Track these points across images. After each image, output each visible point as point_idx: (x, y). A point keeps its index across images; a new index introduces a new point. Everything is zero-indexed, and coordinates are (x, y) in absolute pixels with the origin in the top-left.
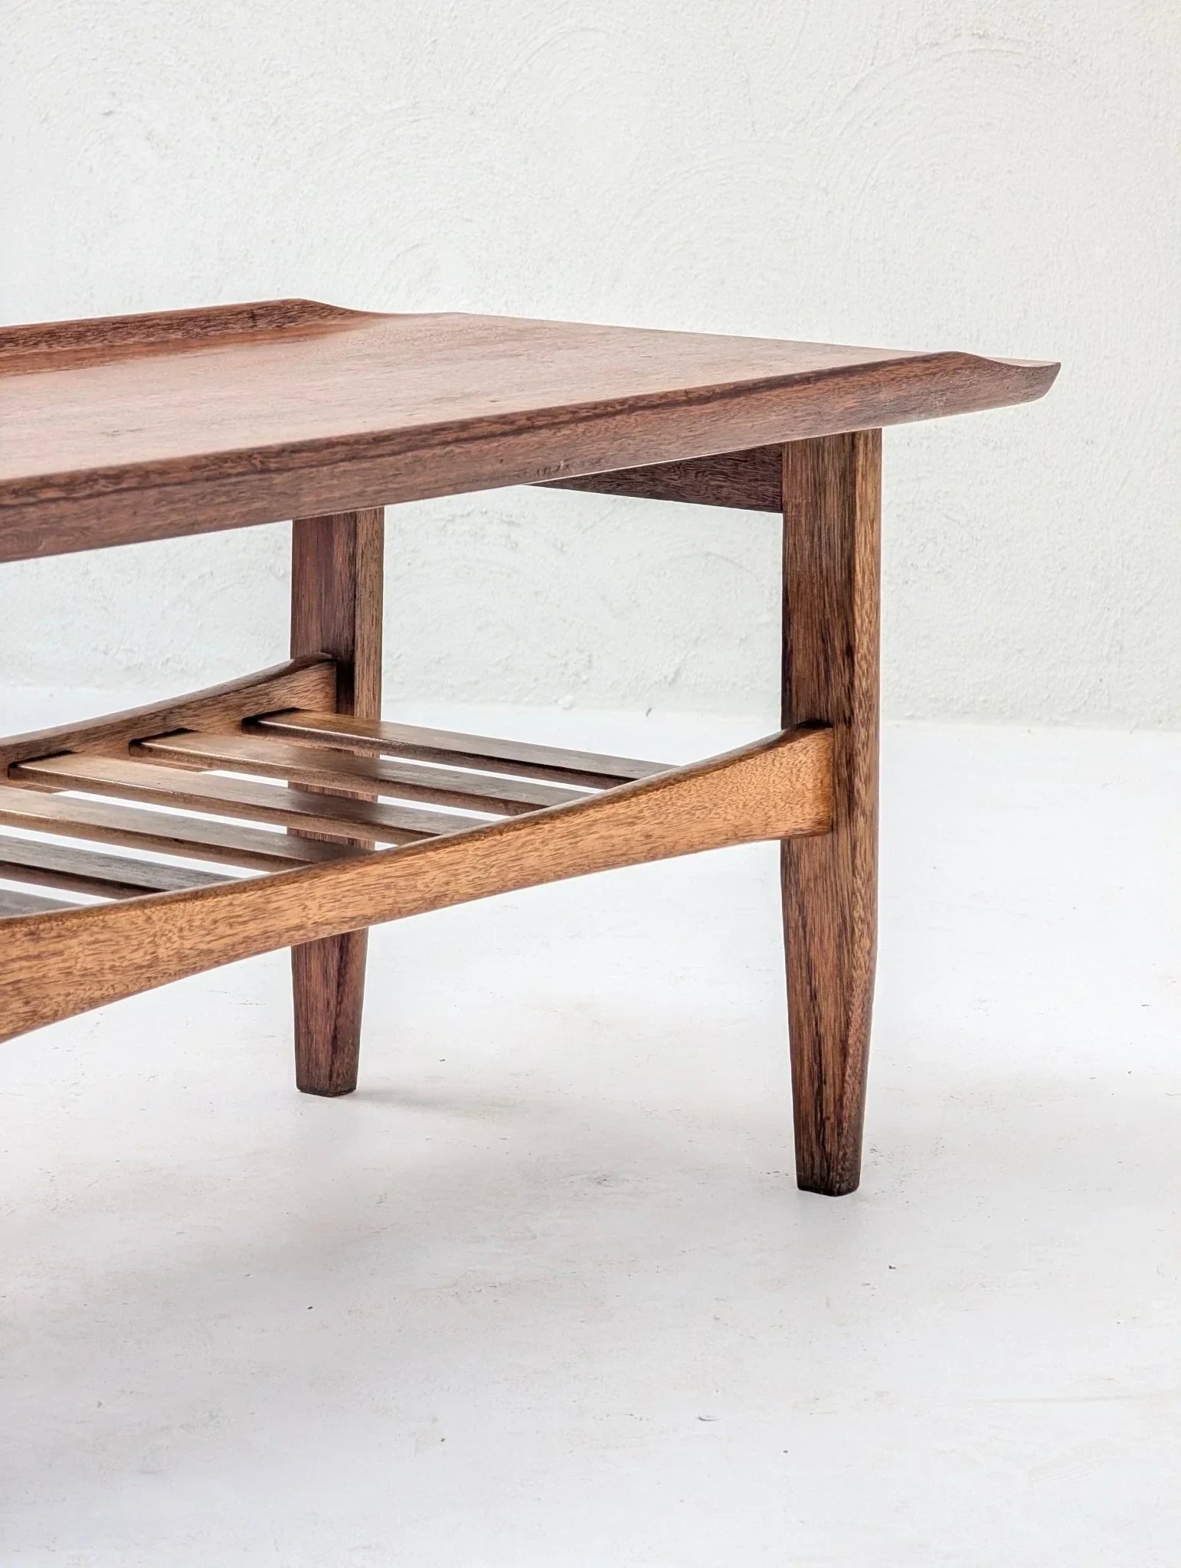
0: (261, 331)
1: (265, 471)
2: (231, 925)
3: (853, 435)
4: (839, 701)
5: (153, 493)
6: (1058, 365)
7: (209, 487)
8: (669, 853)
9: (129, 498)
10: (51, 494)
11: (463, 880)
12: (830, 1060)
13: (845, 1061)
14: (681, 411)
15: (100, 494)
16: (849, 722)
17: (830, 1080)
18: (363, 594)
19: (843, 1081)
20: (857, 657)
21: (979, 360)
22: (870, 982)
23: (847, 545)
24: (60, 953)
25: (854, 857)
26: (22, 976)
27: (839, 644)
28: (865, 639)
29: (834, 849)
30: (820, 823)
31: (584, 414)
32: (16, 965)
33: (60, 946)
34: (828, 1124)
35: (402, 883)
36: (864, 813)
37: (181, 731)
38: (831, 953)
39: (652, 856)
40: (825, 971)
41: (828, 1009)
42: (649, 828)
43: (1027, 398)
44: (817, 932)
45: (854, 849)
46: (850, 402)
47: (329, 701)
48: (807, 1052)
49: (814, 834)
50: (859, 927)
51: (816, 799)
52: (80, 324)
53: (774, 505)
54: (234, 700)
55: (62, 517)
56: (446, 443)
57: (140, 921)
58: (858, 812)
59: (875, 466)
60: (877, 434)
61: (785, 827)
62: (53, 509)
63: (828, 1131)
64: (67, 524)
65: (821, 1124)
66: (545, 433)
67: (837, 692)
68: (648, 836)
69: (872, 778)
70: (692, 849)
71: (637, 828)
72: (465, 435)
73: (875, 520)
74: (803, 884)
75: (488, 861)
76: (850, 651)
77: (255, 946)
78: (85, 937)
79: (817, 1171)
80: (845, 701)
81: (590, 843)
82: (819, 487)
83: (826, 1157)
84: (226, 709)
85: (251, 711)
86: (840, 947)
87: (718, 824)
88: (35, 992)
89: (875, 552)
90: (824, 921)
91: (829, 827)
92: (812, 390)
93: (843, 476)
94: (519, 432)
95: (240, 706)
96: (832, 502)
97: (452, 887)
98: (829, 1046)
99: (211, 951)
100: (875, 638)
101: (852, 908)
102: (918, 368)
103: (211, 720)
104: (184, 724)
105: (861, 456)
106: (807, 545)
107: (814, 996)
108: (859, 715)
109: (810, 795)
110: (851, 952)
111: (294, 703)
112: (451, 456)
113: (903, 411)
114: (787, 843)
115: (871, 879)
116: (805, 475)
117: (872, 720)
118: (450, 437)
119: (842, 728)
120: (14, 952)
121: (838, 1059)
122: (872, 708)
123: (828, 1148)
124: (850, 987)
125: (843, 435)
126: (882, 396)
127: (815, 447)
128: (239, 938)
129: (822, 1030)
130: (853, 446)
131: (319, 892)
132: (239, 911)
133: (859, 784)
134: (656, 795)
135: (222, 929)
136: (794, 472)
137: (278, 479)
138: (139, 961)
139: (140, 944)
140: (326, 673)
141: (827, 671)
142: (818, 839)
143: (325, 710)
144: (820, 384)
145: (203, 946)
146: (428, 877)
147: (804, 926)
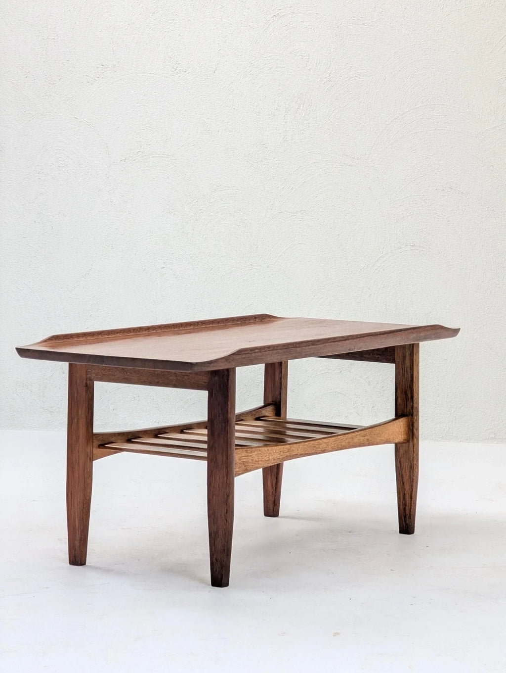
0: (258, 322)
1: (296, 347)
2: (284, 453)
3: (413, 344)
4: (410, 410)
5: (275, 351)
6: (459, 329)
7: (285, 350)
8: (373, 444)
9: (271, 352)
10: (257, 351)
11: (330, 446)
12: (408, 499)
13: (411, 501)
14: (378, 336)
15: (266, 351)
16: (412, 415)
17: (408, 504)
18: (283, 387)
19: (411, 505)
20: (414, 399)
21: (442, 326)
22: (417, 480)
23: (411, 371)
24: (251, 456)
25: (413, 448)
26: (245, 460)
27: (409, 395)
28: (416, 395)
29: (408, 447)
30: (405, 440)
31: (359, 336)
32: (243, 458)
33: (251, 454)
34: (407, 516)
35: (317, 446)
36: (416, 438)
37: (242, 420)
38: (408, 473)
39: (369, 445)
40: (406, 478)
41: (407, 487)
42: (368, 438)
43: (453, 336)
44: (404, 467)
45: (413, 447)
46: (414, 335)
47: (274, 414)
48: (402, 499)
49: (403, 443)
50: (415, 466)
51: (404, 434)
52: (218, 319)
53: (393, 361)
54: (254, 413)
55: (258, 356)
56: (331, 342)
57: (266, 450)
58: (414, 437)
59: (418, 352)
60: (418, 344)
61: (397, 441)
62: (257, 354)
63: (407, 518)
64: (259, 358)
65: (405, 517)
66: (350, 341)
67: (409, 407)
68: (368, 440)
69: (418, 429)
70: (377, 444)
71: (365, 437)
72: (335, 340)
73: (418, 365)
74: (400, 456)
75: (335, 443)
76: (412, 397)
77: (288, 458)
78: (256, 453)
79: (404, 528)
80: (411, 410)
81: (356, 440)
82: (404, 357)
83: (407, 524)
84: (252, 415)
85: (257, 416)
86: (410, 472)
87: (383, 438)
88: (247, 464)
89: (418, 373)
90: (406, 465)
91: (407, 441)
92: (406, 332)
93: (410, 355)
94: (345, 340)
95: (255, 415)
96: (408, 361)
97: (327, 448)
98: (407, 497)
99: (279, 458)
100: (418, 394)
101: (413, 461)
102: (429, 328)
103: (249, 417)
104: (243, 418)
105: (415, 349)
106: (401, 372)
107: (403, 484)
108: (415, 414)
109: (403, 433)
110: (413, 473)
111: (267, 414)
112: (331, 345)
113: (426, 338)
114: (396, 445)
115: (417, 455)
116: (400, 354)
117: (417, 415)
118: (332, 340)
119: (410, 416)
120: (243, 455)
121: (410, 500)
122: (418, 412)
123: (407, 522)
124: (413, 481)
125: (410, 344)
126: (422, 335)
127: (403, 347)
128: (285, 456)
129: (405, 492)
130: (413, 347)
131: (301, 447)
132: (285, 450)
133: (415, 430)
134: (370, 430)
135: (282, 453)
136: (398, 354)
137: (298, 349)
138: (266, 460)
139: (266, 455)
140: (273, 407)
141: (406, 402)
142: (404, 444)
143: (274, 416)
144: (408, 331)
145: (278, 457)
146: (323, 445)
147: (401, 466)
